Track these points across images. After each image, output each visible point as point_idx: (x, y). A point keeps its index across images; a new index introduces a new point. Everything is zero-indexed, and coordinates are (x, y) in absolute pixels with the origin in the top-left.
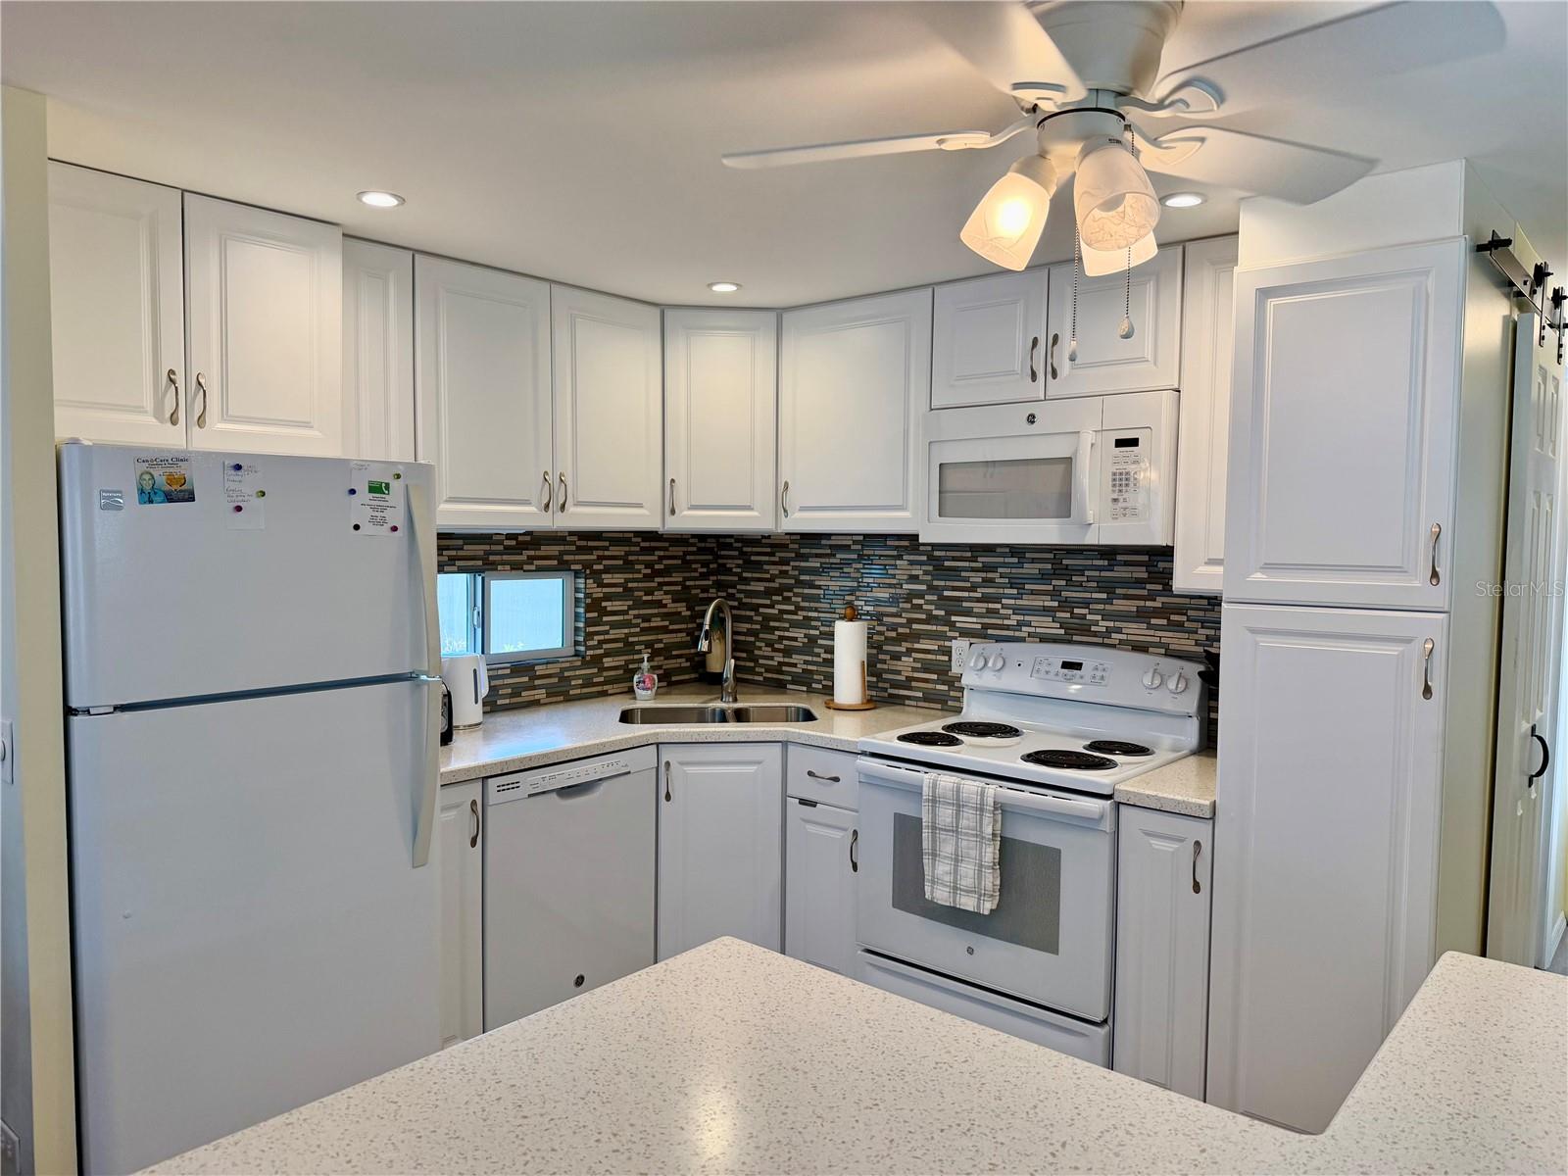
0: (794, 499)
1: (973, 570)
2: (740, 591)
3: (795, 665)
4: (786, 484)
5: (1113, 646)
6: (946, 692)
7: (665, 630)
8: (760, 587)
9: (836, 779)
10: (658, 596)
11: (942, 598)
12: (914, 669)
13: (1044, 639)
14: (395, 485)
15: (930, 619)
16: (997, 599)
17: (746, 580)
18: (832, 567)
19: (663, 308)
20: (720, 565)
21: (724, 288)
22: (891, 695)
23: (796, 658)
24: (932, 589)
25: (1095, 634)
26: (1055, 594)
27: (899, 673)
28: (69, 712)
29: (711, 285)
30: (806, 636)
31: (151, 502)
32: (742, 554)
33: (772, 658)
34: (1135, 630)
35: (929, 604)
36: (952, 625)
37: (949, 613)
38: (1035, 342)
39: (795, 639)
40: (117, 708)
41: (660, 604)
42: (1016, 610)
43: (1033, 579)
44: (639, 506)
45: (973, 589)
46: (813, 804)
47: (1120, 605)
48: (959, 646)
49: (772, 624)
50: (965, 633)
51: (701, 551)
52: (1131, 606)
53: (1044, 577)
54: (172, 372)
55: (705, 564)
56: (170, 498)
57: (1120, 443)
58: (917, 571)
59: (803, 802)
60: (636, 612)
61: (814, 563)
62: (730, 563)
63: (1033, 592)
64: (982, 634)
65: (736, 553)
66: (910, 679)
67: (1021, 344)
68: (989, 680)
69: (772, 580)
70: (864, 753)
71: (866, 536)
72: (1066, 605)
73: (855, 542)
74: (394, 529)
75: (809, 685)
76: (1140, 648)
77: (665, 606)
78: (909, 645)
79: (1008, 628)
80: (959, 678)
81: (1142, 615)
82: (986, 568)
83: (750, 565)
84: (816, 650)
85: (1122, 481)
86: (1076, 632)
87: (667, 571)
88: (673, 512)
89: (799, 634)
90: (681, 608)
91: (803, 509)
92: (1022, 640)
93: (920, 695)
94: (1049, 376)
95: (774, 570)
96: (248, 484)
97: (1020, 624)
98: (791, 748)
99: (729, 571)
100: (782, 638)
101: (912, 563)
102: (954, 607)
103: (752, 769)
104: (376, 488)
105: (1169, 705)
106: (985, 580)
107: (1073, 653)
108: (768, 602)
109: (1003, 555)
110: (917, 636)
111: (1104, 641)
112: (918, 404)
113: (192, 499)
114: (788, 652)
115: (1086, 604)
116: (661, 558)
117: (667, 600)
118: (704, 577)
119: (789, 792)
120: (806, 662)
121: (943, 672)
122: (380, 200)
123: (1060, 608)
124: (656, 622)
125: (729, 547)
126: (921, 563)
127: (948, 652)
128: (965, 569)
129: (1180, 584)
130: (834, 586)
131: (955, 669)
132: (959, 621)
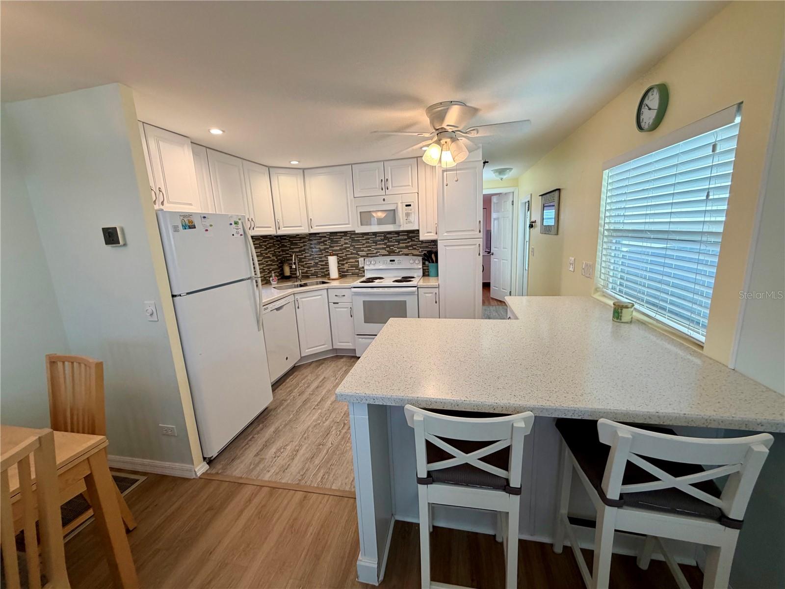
0: (314, 223)
1: (363, 240)
2: (290, 252)
3: (312, 271)
4: (311, 219)
5: (400, 255)
6: (359, 272)
7: (271, 265)
8: (297, 250)
9: (344, 296)
10: (269, 255)
11: (355, 248)
12: (349, 267)
13: (383, 255)
14: (239, 222)
15: (352, 254)
16: (370, 247)
17: (293, 249)
18: (321, 242)
19: (269, 167)
20: (282, 245)
21: (294, 163)
22: (343, 275)
23: (311, 269)
24: (352, 246)
25: (396, 253)
26: (385, 244)
27: (344, 269)
28: (173, 296)
29: (290, 162)
30: (314, 262)
31: (186, 229)
32: (290, 241)
33: (304, 270)
34: (405, 251)
35: (351, 250)
36: (358, 255)
37: (357, 252)
38: (382, 180)
39: (311, 264)
40: (188, 294)
41: (269, 257)
42: (376, 249)
43: (380, 241)
44: (270, 227)
45: (364, 244)
46: (337, 303)
47: (401, 245)
48: (361, 260)
49: (303, 260)
50: (362, 256)
51: (277, 241)
52: (404, 245)
53: (383, 240)
55: (278, 245)
56: (190, 227)
57: (407, 206)
58: (347, 241)
59: (334, 303)
60: (264, 260)
62: (285, 244)
63: (379, 244)
64: (367, 256)
65: (287, 241)
66: (347, 270)
67: (378, 181)
68: (372, 267)
69: (301, 247)
70: (352, 287)
71: (331, 233)
72: (388, 246)
73: (327, 235)
74: (241, 235)
75: (317, 276)
76: (407, 255)
77: (271, 258)
78: (346, 261)
79: (373, 254)
80: (363, 267)
81: (407, 247)
82: (366, 239)
83: (292, 244)
84: (318, 266)
85: (408, 215)
86: (391, 253)
87: (270, 248)
88: (279, 228)
89: (312, 262)
90: (274, 258)
91: (317, 226)
92: (378, 256)
93: (351, 273)
94: (386, 189)
95: (302, 245)
96: (207, 222)
97: (377, 253)
98: (329, 290)
99: (286, 246)
100: (306, 264)
101: (345, 239)
102: (359, 250)
103: (320, 297)
104: (236, 223)
105: (416, 267)
106: (366, 242)
107: (392, 258)
108: (301, 254)
109: (371, 235)
110: (349, 258)
111: (398, 254)
112: (350, 197)
113: (195, 228)
114: (309, 267)
115: (393, 246)
116: (268, 243)
117: (271, 256)
118: (279, 248)
119: (330, 301)
120: (315, 269)
121: (357, 267)
122: (216, 132)
123: (387, 247)
124: (269, 263)
125: (285, 239)
126: (348, 239)
127: (358, 262)
128: (360, 240)
129: (421, 238)
130: (322, 247)
131: (361, 266)
132: (360, 253)
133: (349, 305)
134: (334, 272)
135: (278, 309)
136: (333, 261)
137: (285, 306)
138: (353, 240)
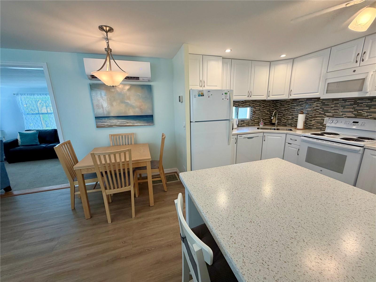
0: (292, 93)
1: (332, 104)
2: (279, 110)
3: (289, 122)
4: (291, 90)
5: (369, 119)
6: (322, 127)
7: (265, 116)
8: (283, 109)
9: (296, 140)
10: (264, 111)
11: (323, 110)
12: (315, 123)
13: (348, 117)
14: (228, 93)
15: (320, 114)
16: (338, 110)
17: (281, 108)
18: (299, 105)
19: (271, 62)
20: (276, 106)
21: (283, 56)
22: (309, 127)
23: (289, 121)
24: (321, 108)
25: (363, 116)
26: (353, 108)
27: (311, 123)
28: (191, 122)
29: (280, 56)
30: (292, 117)
31: (199, 96)
32: (280, 103)
33: (284, 121)
35: (320, 111)
36: (325, 115)
37: (325, 113)
38: (358, 54)
39: (289, 118)
40: (196, 122)
41: (265, 112)
42: (342, 112)
43: (348, 105)
44: (263, 96)
45: (332, 108)
46: (291, 144)
48: (326, 119)
49: (285, 115)
50: (328, 116)
51: (273, 103)
53: (351, 105)
54: (201, 80)
55: (273, 105)
56: (201, 96)
58: (318, 105)
59: (289, 143)
60: (261, 113)
61: (295, 104)
62: (278, 105)
63: (347, 108)
64: (333, 117)
65: (279, 103)
66: (313, 125)
67: (354, 56)
68: (333, 125)
69: (286, 108)
70: (303, 136)
71: (307, 99)
72: (357, 110)
73: (304, 100)
74: (228, 99)
75: (291, 125)
77: (266, 112)
78: (314, 119)
79: (339, 115)
80: (325, 125)
82: (335, 104)
83: (281, 105)
84: (294, 120)
87: (267, 107)
88: (269, 96)
89: (290, 117)
90: (268, 113)
91: (294, 94)
92: (343, 117)
93: (316, 127)
94: (361, 61)
95: (287, 106)
96: (210, 94)
97: (343, 115)
98: (287, 135)
99: (278, 107)
100: (287, 117)
101: (317, 103)
103: (280, 138)
104: (226, 94)
106: (335, 106)
107: (356, 120)
108: (285, 111)
109: (341, 101)
110: (317, 117)
112: (324, 71)
113: (204, 96)
114: (288, 120)
115: (362, 110)
116: (266, 105)
117: (266, 111)
118: (273, 107)
119: (286, 142)
120: (291, 122)
121: (322, 123)
122: (228, 51)
123: (355, 111)
124: (264, 115)
125: (278, 102)
127: (324, 120)
130: (299, 108)
131: (324, 123)
132: (327, 114)
133: (298, 147)
134: (300, 124)
135: (248, 138)
136: (301, 118)
137: (254, 138)
138: (324, 104)
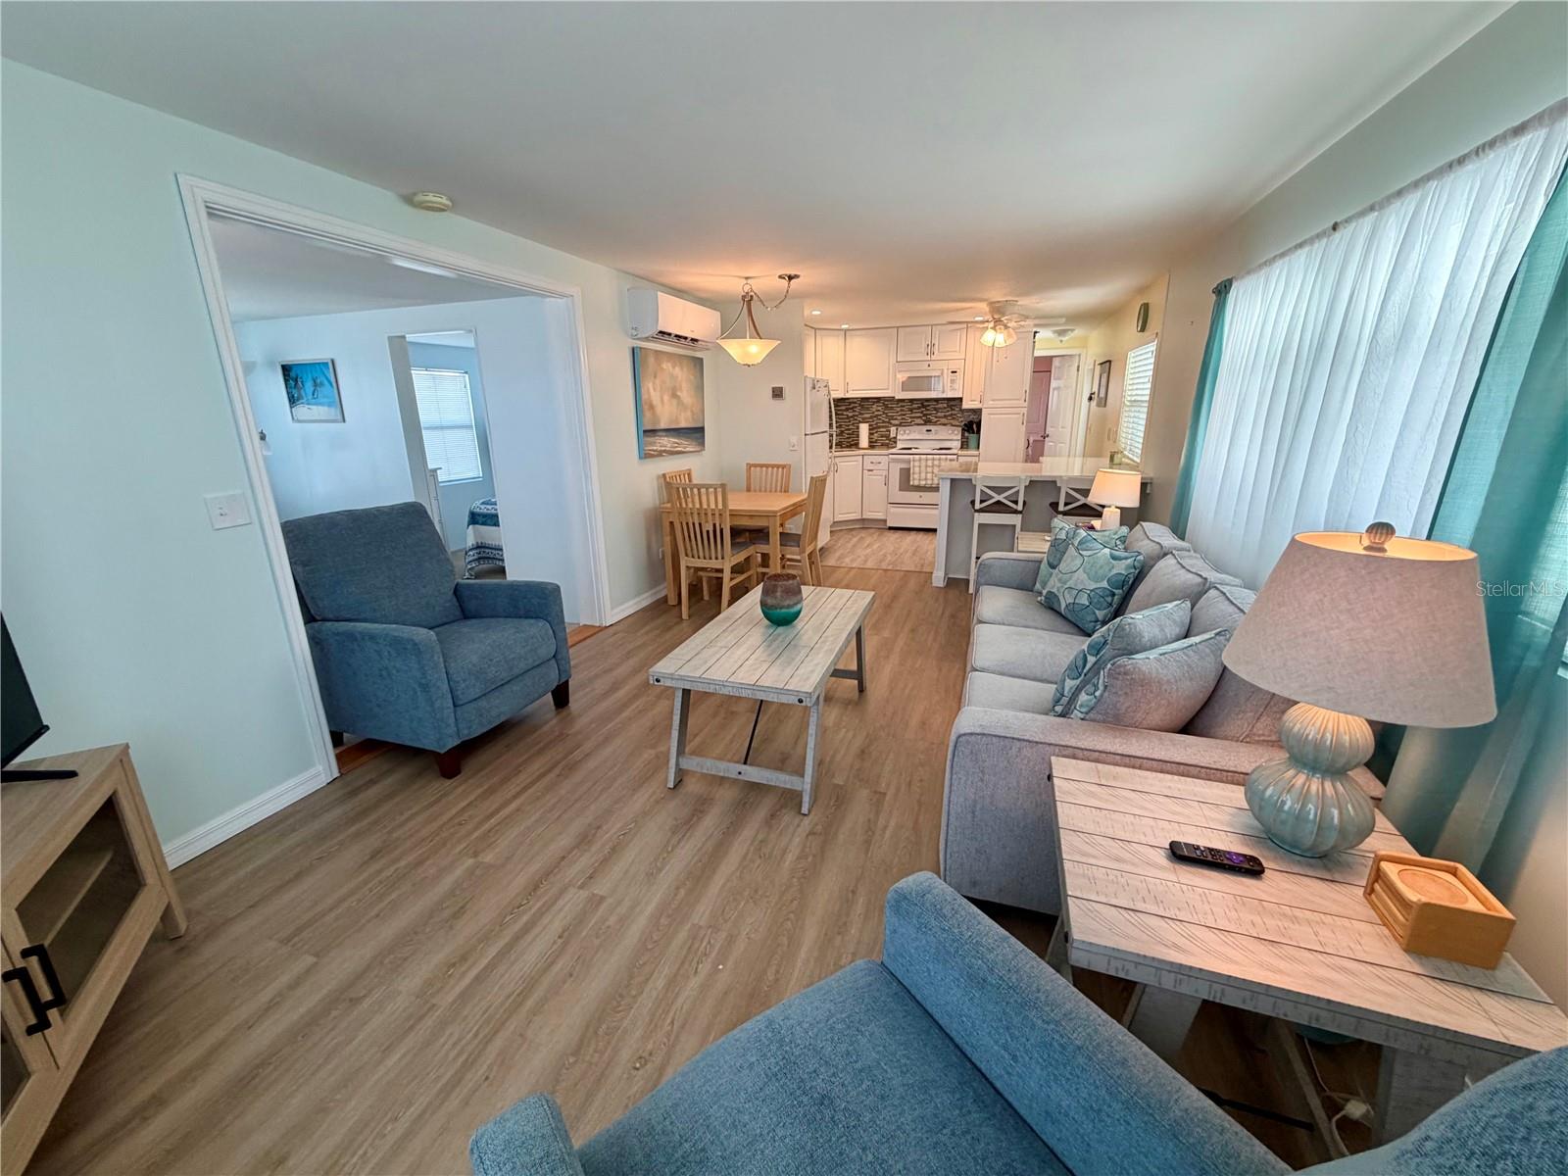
0: (850, 387)
1: (898, 407)
4: (848, 383)
5: (937, 425)
6: (890, 442)
9: (880, 463)
11: (887, 415)
12: (880, 437)
13: (918, 425)
15: (884, 422)
16: (905, 415)
19: (815, 329)
22: (875, 445)
24: (884, 413)
25: (933, 422)
26: (922, 412)
27: (873, 438)
28: (806, 435)
34: (944, 420)
35: (884, 418)
36: (891, 423)
37: (890, 420)
38: (928, 345)
42: (911, 417)
43: (916, 409)
45: (898, 412)
46: (872, 471)
47: (939, 414)
48: (893, 429)
50: (894, 425)
52: (943, 414)
53: (919, 408)
57: (953, 372)
58: (879, 408)
59: (869, 471)
61: (843, 408)
63: (915, 412)
64: (900, 425)
66: (876, 440)
67: (924, 345)
68: (905, 437)
70: (887, 455)
71: (862, 398)
72: (925, 415)
73: (858, 401)
76: (944, 425)
78: (879, 430)
79: (908, 423)
80: (895, 438)
81: (945, 417)
82: (902, 406)
84: (844, 435)
85: (953, 381)
86: (927, 422)
91: (853, 390)
92: (912, 425)
93: (882, 444)
94: (932, 354)
97: (912, 422)
101: (877, 406)
102: (892, 418)
105: (955, 438)
106: (901, 410)
107: (928, 428)
110: (879, 427)
111: (935, 424)
112: (893, 360)
115: (930, 414)
119: (864, 468)
121: (887, 437)
123: (923, 416)
126: (881, 406)
127: (889, 431)
129: (965, 406)
130: (850, 415)
131: (892, 436)
132: (893, 422)
133: (884, 472)
134: (864, 441)
136: (864, 429)
138: (886, 407)
